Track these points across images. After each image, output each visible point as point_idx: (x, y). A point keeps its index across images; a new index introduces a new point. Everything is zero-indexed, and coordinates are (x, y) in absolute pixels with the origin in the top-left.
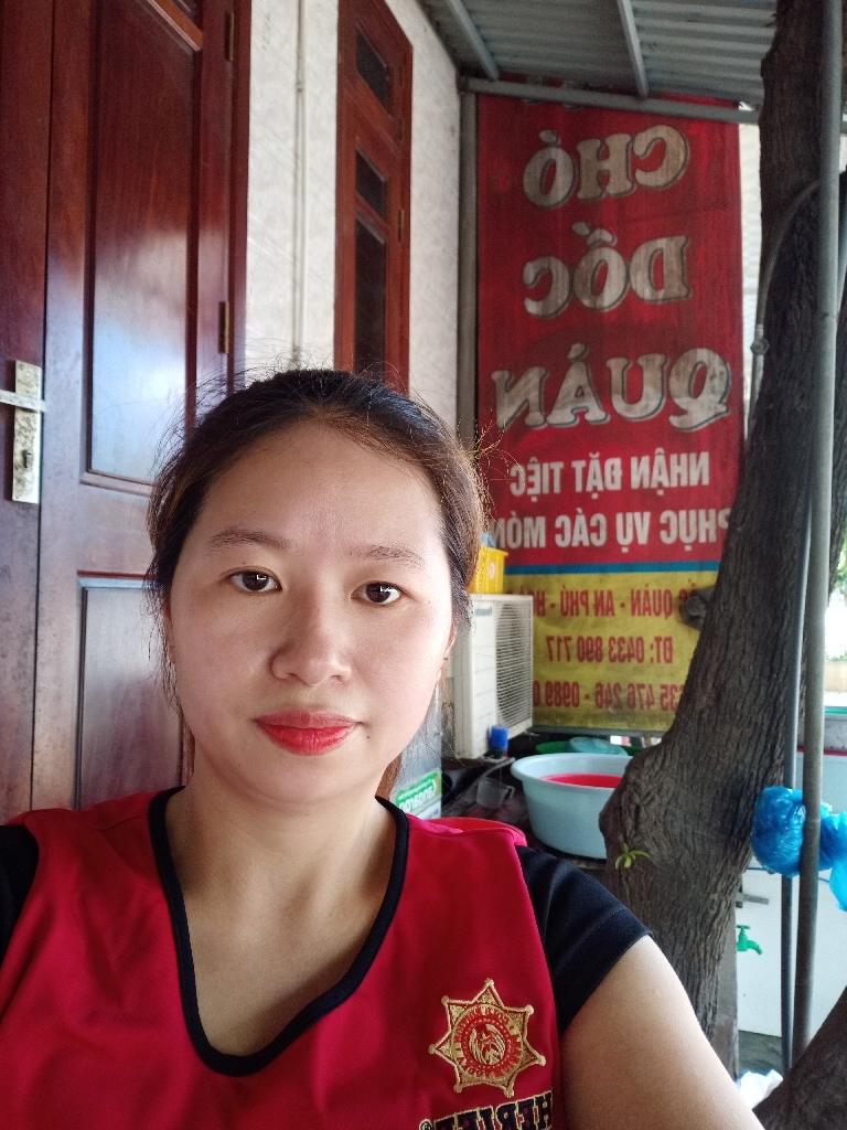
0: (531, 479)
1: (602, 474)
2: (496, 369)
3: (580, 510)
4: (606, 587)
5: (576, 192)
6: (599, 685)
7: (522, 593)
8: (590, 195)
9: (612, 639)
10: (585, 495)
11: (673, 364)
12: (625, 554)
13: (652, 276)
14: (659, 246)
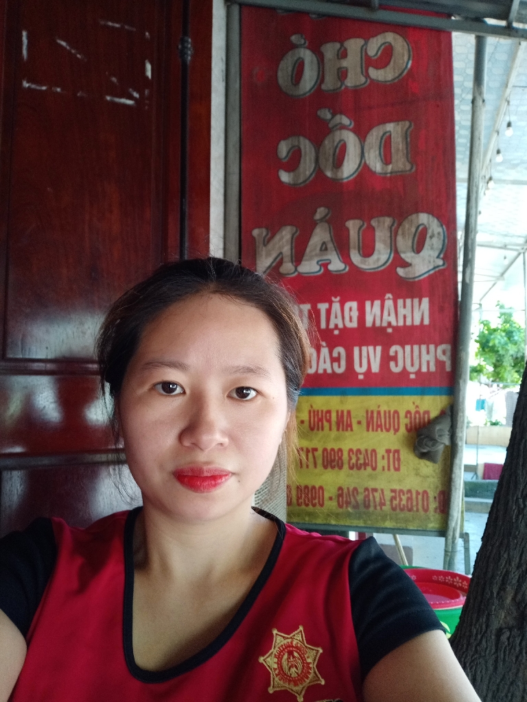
1: (344, 314)
2: (255, 227)
3: (324, 344)
4: (346, 408)
5: (320, 85)
6: (340, 489)
8: (331, 88)
9: (351, 450)
10: (328, 331)
11: (400, 225)
12: (361, 380)
13: (382, 153)
14: (388, 129)
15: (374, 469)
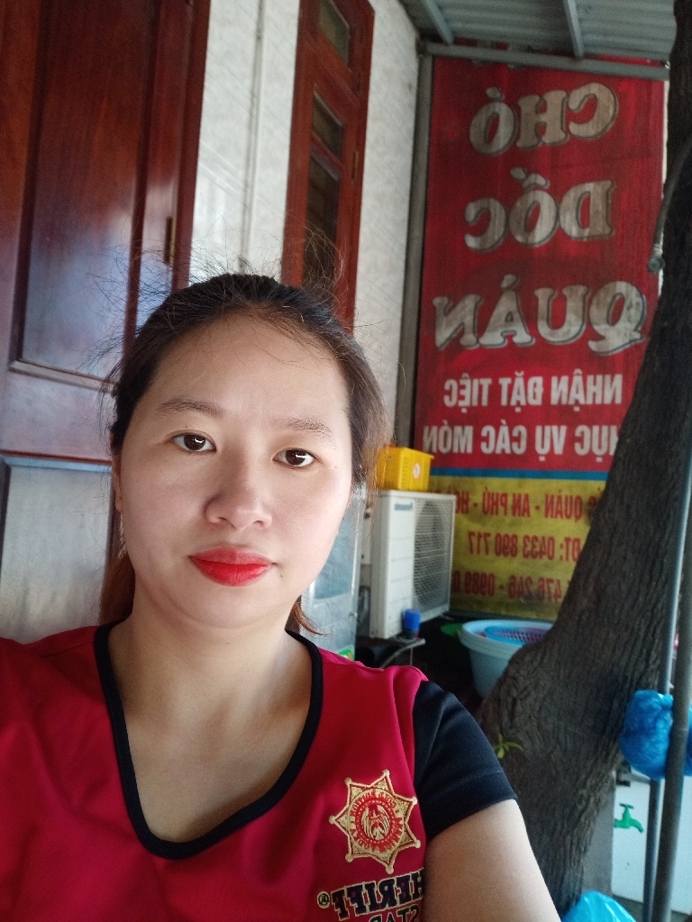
0: (462, 392)
1: (526, 390)
2: (437, 295)
3: (504, 422)
4: (524, 491)
5: (515, 142)
6: (513, 577)
7: (449, 493)
8: (528, 145)
9: (527, 537)
10: (510, 408)
11: (594, 293)
12: (543, 462)
13: (579, 216)
14: (587, 189)
15: (551, 558)
